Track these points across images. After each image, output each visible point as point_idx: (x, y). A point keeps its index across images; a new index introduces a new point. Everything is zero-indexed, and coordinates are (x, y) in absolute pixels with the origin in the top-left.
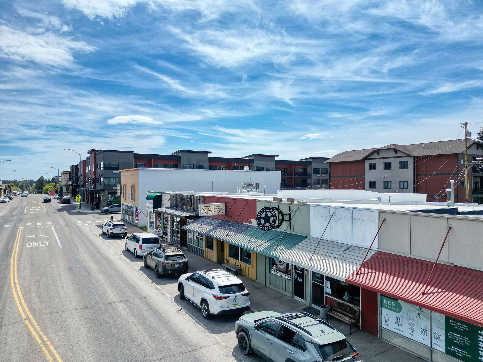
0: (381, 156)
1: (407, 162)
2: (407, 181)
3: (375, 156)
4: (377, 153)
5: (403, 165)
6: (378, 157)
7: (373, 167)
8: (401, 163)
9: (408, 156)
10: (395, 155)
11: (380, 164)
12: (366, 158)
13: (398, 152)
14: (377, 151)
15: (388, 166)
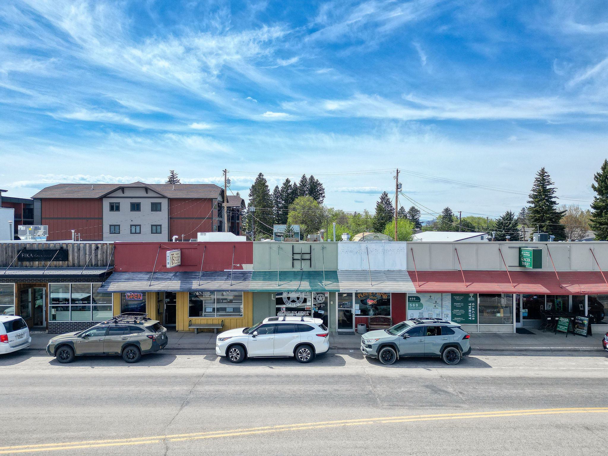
0: (125, 195)
1: (160, 203)
2: (161, 225)
3: (119, 194)
4: (122, 190)
5: (156, 207)
6: (122, 195)
7: (115, 208)
8: (152, 204)
9: (164, 197)
10: (146, 195)
11: (125, 205)
12: (105, 196)
13: (149, 191)
14: (122, 188)
15: (136, 207)
